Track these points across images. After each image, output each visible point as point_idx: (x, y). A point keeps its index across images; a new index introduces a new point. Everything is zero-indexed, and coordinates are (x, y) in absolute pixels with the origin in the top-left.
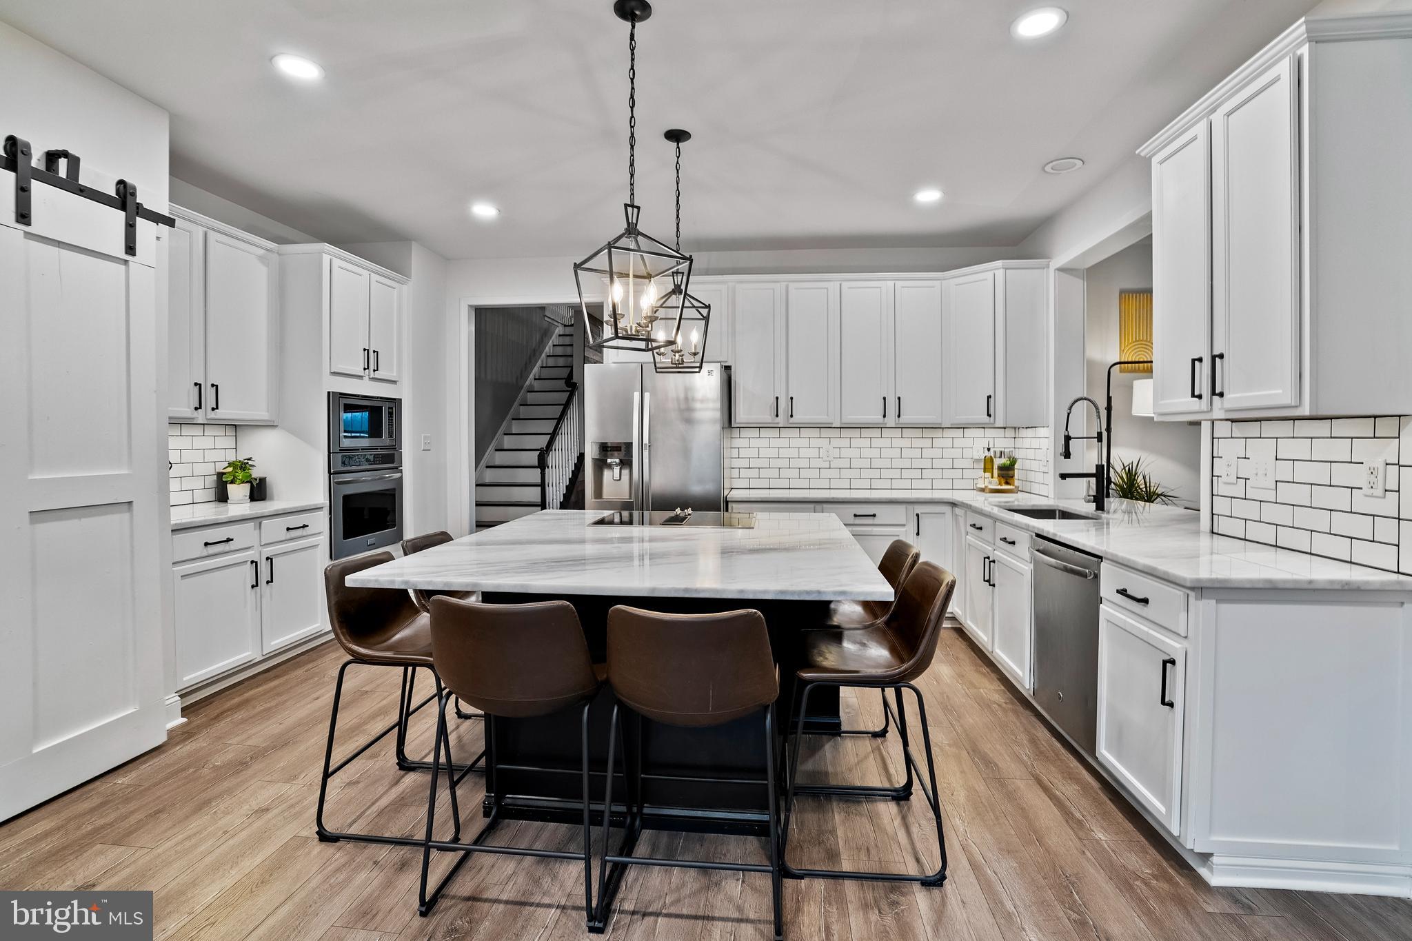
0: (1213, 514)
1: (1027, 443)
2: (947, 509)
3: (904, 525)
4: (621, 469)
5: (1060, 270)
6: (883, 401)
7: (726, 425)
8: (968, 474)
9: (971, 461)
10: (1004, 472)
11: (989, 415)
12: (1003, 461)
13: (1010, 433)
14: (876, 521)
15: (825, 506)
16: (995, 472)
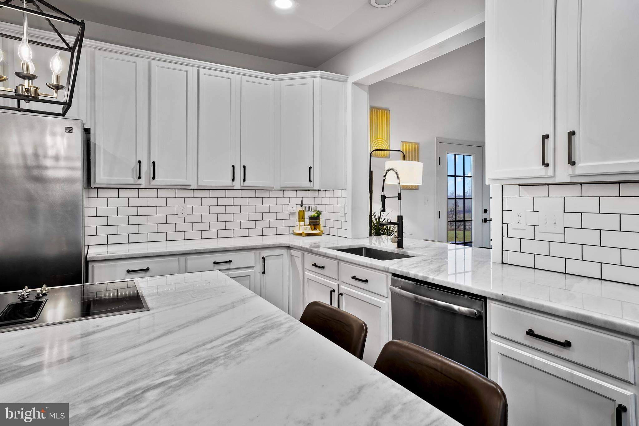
0: (503, 250)
1: (325, 201)
2: (284, 252)
3: (253, 267)
5: (355, 84)
6: (231, 168)
7: (86, 186)
8: (287, 223)
10: (314, 221)
11: (310, 181)
12: (312, 214)
13: (312, 194)
14: (232, 266)
16: (307, 221)
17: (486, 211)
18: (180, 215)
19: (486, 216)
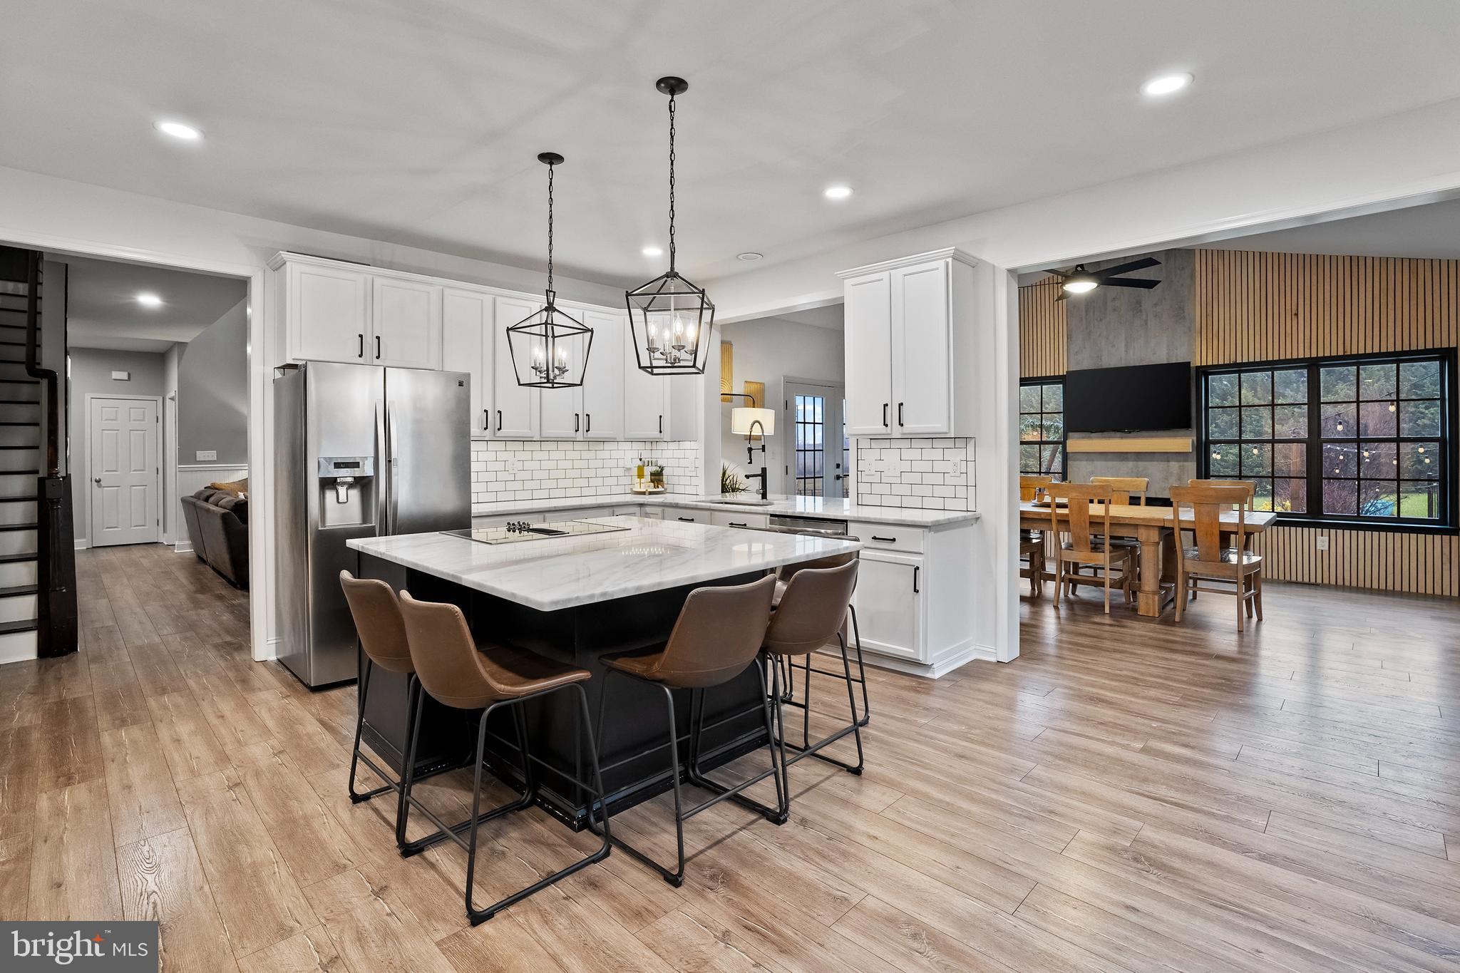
1: (668, 454)
4: (347, 489)
6: (575, 417)
8: (625, 480)
9: (623, 469)
10: (657, 477)
11: (661, 432)
12: (654, 469)
15: (547, 515)
16: (648, 478)
17: (838, 466)
18: (511, 471)
19: (839, 472)
